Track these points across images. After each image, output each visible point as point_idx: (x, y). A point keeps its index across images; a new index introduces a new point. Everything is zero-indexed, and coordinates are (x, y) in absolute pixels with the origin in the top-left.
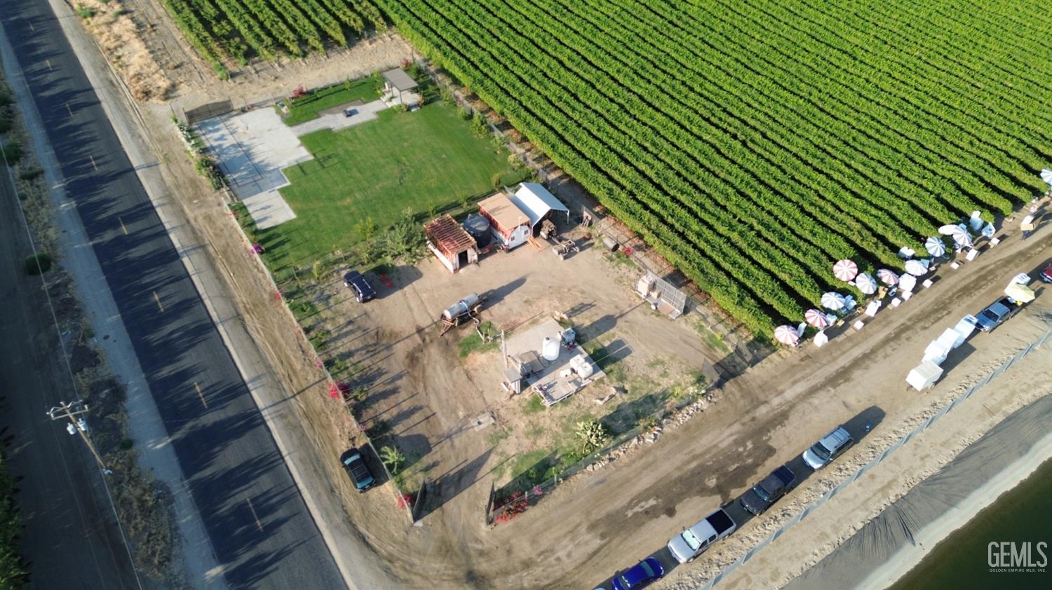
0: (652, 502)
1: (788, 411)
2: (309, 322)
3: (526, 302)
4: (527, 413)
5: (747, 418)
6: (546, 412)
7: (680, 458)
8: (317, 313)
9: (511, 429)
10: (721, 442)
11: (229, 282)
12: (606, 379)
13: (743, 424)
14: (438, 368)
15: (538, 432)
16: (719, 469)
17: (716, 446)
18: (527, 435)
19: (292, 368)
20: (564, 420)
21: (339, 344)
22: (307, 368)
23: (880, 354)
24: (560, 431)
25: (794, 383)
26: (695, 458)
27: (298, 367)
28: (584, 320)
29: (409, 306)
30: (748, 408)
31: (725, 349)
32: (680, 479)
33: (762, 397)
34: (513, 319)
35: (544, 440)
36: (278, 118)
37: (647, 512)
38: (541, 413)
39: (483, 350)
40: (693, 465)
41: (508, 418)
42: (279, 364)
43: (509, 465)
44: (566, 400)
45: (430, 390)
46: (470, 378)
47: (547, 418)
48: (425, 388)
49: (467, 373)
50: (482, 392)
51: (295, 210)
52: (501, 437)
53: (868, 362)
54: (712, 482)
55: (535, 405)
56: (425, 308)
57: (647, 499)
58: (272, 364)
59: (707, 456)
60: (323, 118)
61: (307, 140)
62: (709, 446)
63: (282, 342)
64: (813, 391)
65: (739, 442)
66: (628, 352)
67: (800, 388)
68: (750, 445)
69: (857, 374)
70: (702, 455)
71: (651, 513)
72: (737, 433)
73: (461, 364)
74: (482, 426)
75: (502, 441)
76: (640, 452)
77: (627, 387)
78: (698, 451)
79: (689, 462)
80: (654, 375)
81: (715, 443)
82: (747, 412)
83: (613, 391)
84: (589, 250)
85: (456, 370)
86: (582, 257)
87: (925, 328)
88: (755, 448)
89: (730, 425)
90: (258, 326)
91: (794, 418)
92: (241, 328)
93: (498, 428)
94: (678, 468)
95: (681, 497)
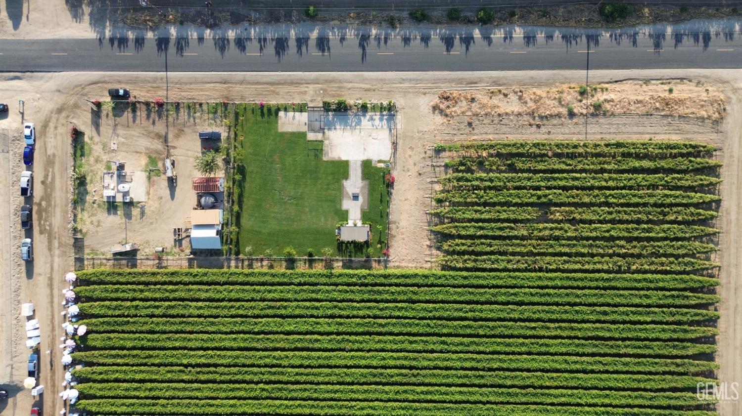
1: (51, 253)
2: (205, 107)
3: (161, 197)
4: (107, 162)
6: (102, 169)
8: (208, 113)
9: (105, 153)
10: (55, 219)
11: (252, 86)
12: (102, 199)
13: (56, 233)
14: (150, 144)
16: (46, 210)
17: (55, 216)
18: (98, 157)
21: (186, 114)
24: (92, 168)
25: (59, 266)
26: (55, 205)
30: (60, 240)
31: (88, 254)
32: (51, 195)
33: (61, 248)
35: (93, 161)
37: (48, 175)
38: (104, 167)
39: (147, 165)
40: (53, 203)
41: (110, 155)
43: (91, 143)
44: (102, 179)
46: (137, 152)
48: (143, 134)
49: (141, 153)
50: (127, 153)
52: (104, 147)
57: (51, 178)
61: (344, 163)
63: (201, 93)
70: (54, 209)
72: (54, 228)
73: (145, 153)
74: (112, 144)
76: (68, 189)
77: (95, 205)
83: (95, 198)
85: (144, 150)
89: (58, 228)
91: (47, 252)
95: (45, 190)
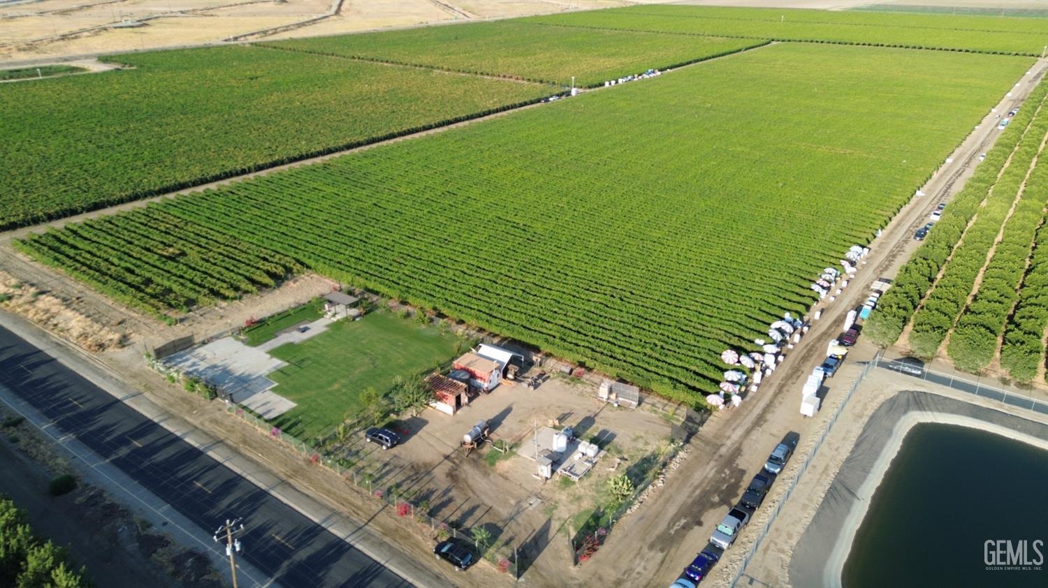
0: (683, 521)
1: (740, 446)
3: (521, 421)
4: (563, 489)
5: (716, 457)
6: (578, 485)
7: (687, 491)
8: (354, 464)
9: (556, 502)
10: (708, 474)
11: (260, 461)
12: (608, 455)
13: (716, 461)
14: (477, 478)
15: (579, 499)
16: (716, 490)
17: (706, 477)
18: (571, 502)
19: (354, 506)
20: (593, 487)
21: (385, 480)
22: (368, 502)
23: (776, 402)
24: (594, 493)
25: (734, 430)
26: (696, 488)
27: (360, 503)
28: (572, 423)
29: (428, 444)
30: (714, 450)
31: (678, 420)
32: (694, 503)
33: (718, 442)
34: (517, 434)
35: (586, 502)
36: (240, 343)
37: (683, 528)
38: (573, 487)
39: (506, 458)
40: (698, 492)
41: (550, 495)
42: (341, 506)
43: (569, 525)
44: (588, 474)
45: (478, 493)
46: (506, 478)
47: (579, 488)
48: (474, 493)
49: (502, 476)
50: (521, 485)
51: (293, 400)
52: (553, 509)
53: (772, 409)
54: (716, 499)
55: (566, 482)
56: (443, 442)
57: (679, 520)
58: (334, 507)
59: (704, 485)
60: (280, 337)
61: (274, 353)
62: (702, 478)
63: (334, 490)
64: (748, 432)
65: (720, 471)
66: (613, 436)
67: (739, 432)
68: (727, 472)
69: (769, 416)
70: (700, 485)
71: (686, 528)
72: (715, 466)
73: (494, 471)
74: (534, 506)
75: (555, 511)
76: (657, 493)
77: (626, 456)
78: (696, 483)
79: (694, 491)
80: (640, 445)
81: (704, 475)
82: (715, 453)
83: (619, 461)
84: (548, 381)
85: (492, 475)
86: (546, 386)
87: (793, 383)
88: (732, 472)
89: (708, 463)
90: (306, 484)
91: (745, 449)
92: (290, 489)
93: (547, 504)
94: (689, 497)
95: (701, 512)
